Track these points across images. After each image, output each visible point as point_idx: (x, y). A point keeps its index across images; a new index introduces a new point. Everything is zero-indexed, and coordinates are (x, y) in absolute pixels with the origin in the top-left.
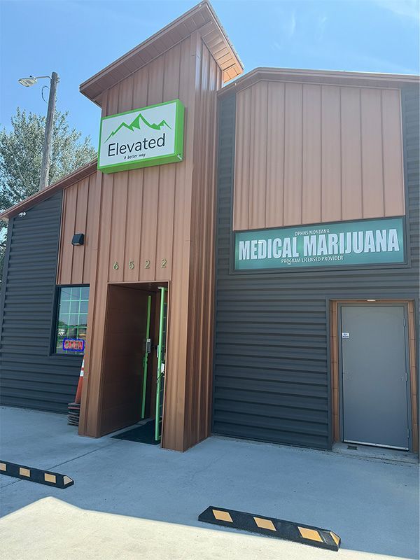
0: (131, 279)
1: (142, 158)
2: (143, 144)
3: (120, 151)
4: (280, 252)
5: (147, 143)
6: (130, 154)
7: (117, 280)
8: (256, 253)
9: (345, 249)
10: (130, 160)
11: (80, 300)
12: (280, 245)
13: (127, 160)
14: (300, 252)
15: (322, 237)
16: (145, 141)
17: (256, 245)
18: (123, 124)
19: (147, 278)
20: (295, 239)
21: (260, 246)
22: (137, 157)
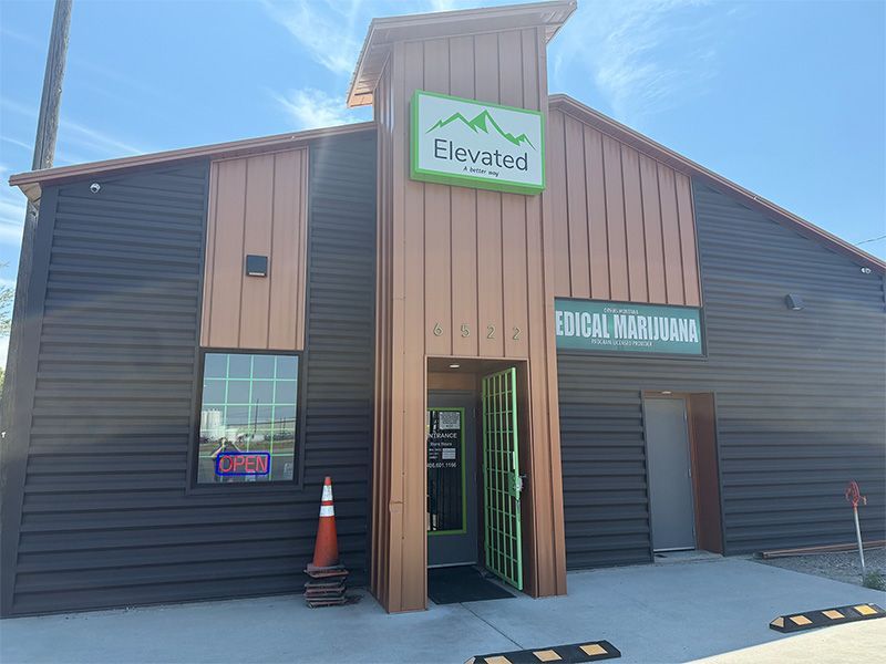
0: (465, 351)
1: (494, 177)
2: (494, 157)
3: (457, 154)
4: (589, 329)
5: (501, 159)
6: (474, 166)
7: (440, 350)
8: (562, 328)
9: (654, 335)
10: (473, 174)
11: (251, 379)
12: (589, 322)
13: (468, 173)
14: (611, 331)
15: (632, 318)
16: (497, 154)
17: (562, 318)
18: (457, 115)
19: (491, 352)
20: (604, 316)
21: (566, 319)
22: (486, 174)
